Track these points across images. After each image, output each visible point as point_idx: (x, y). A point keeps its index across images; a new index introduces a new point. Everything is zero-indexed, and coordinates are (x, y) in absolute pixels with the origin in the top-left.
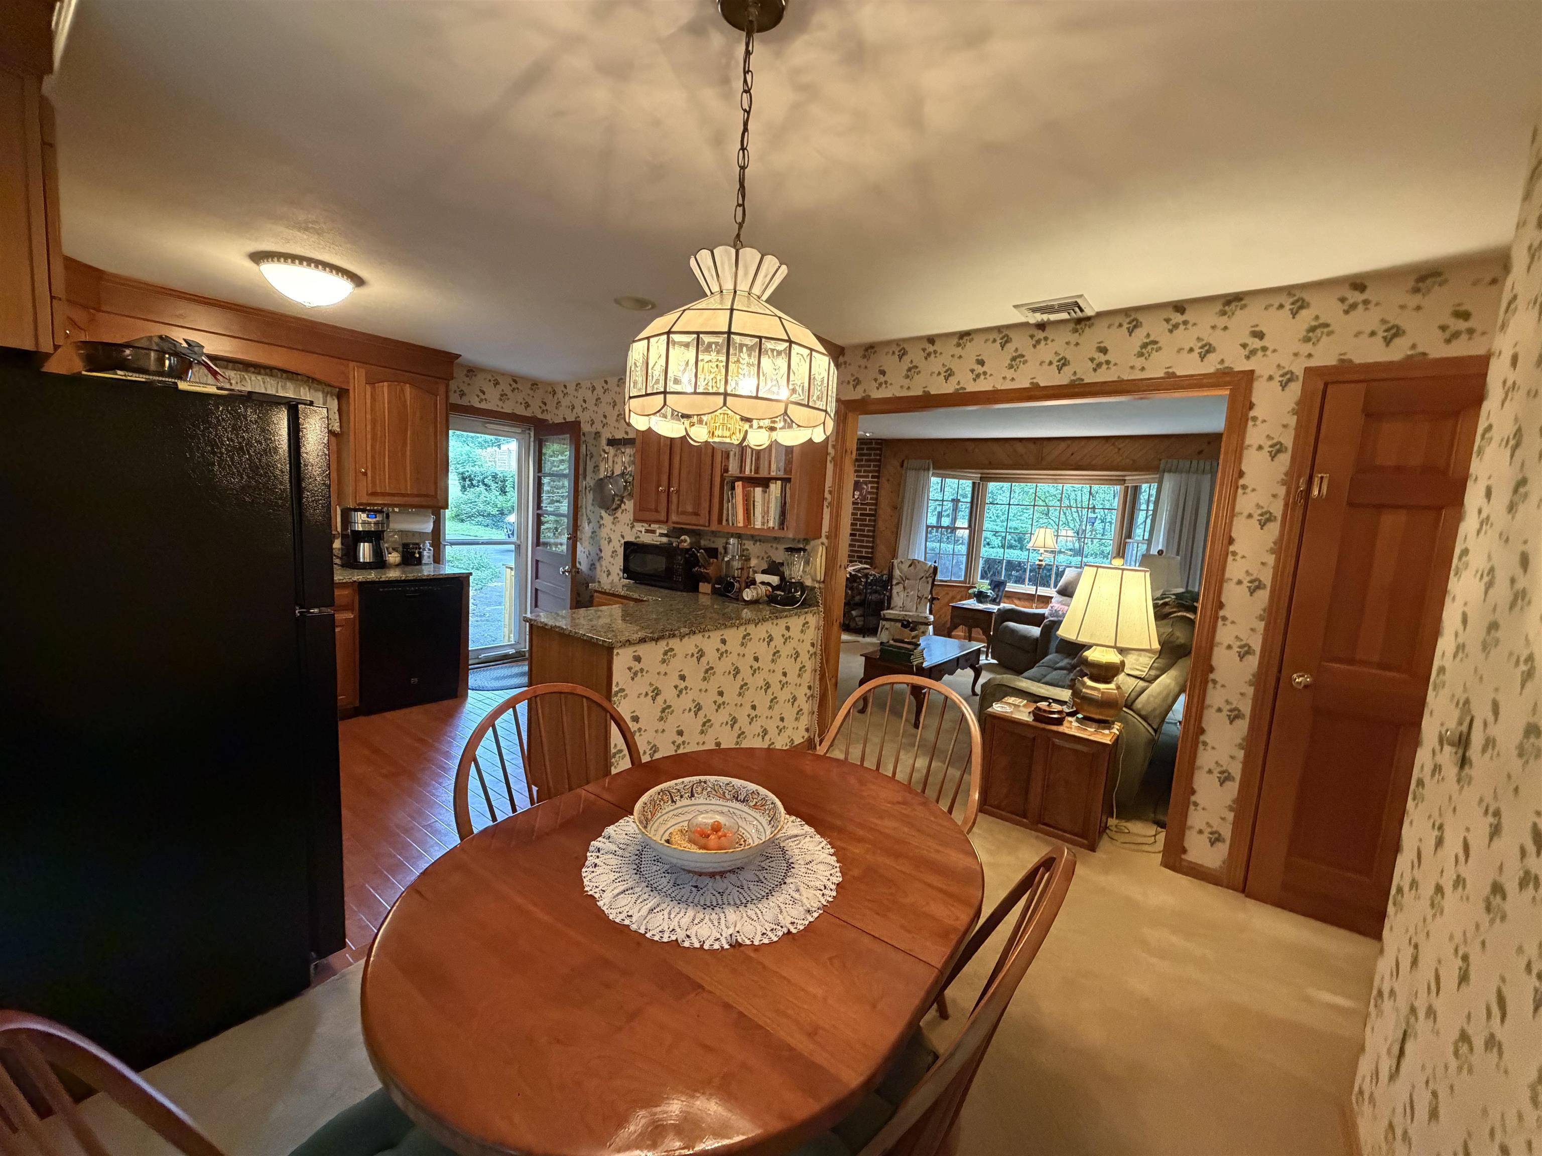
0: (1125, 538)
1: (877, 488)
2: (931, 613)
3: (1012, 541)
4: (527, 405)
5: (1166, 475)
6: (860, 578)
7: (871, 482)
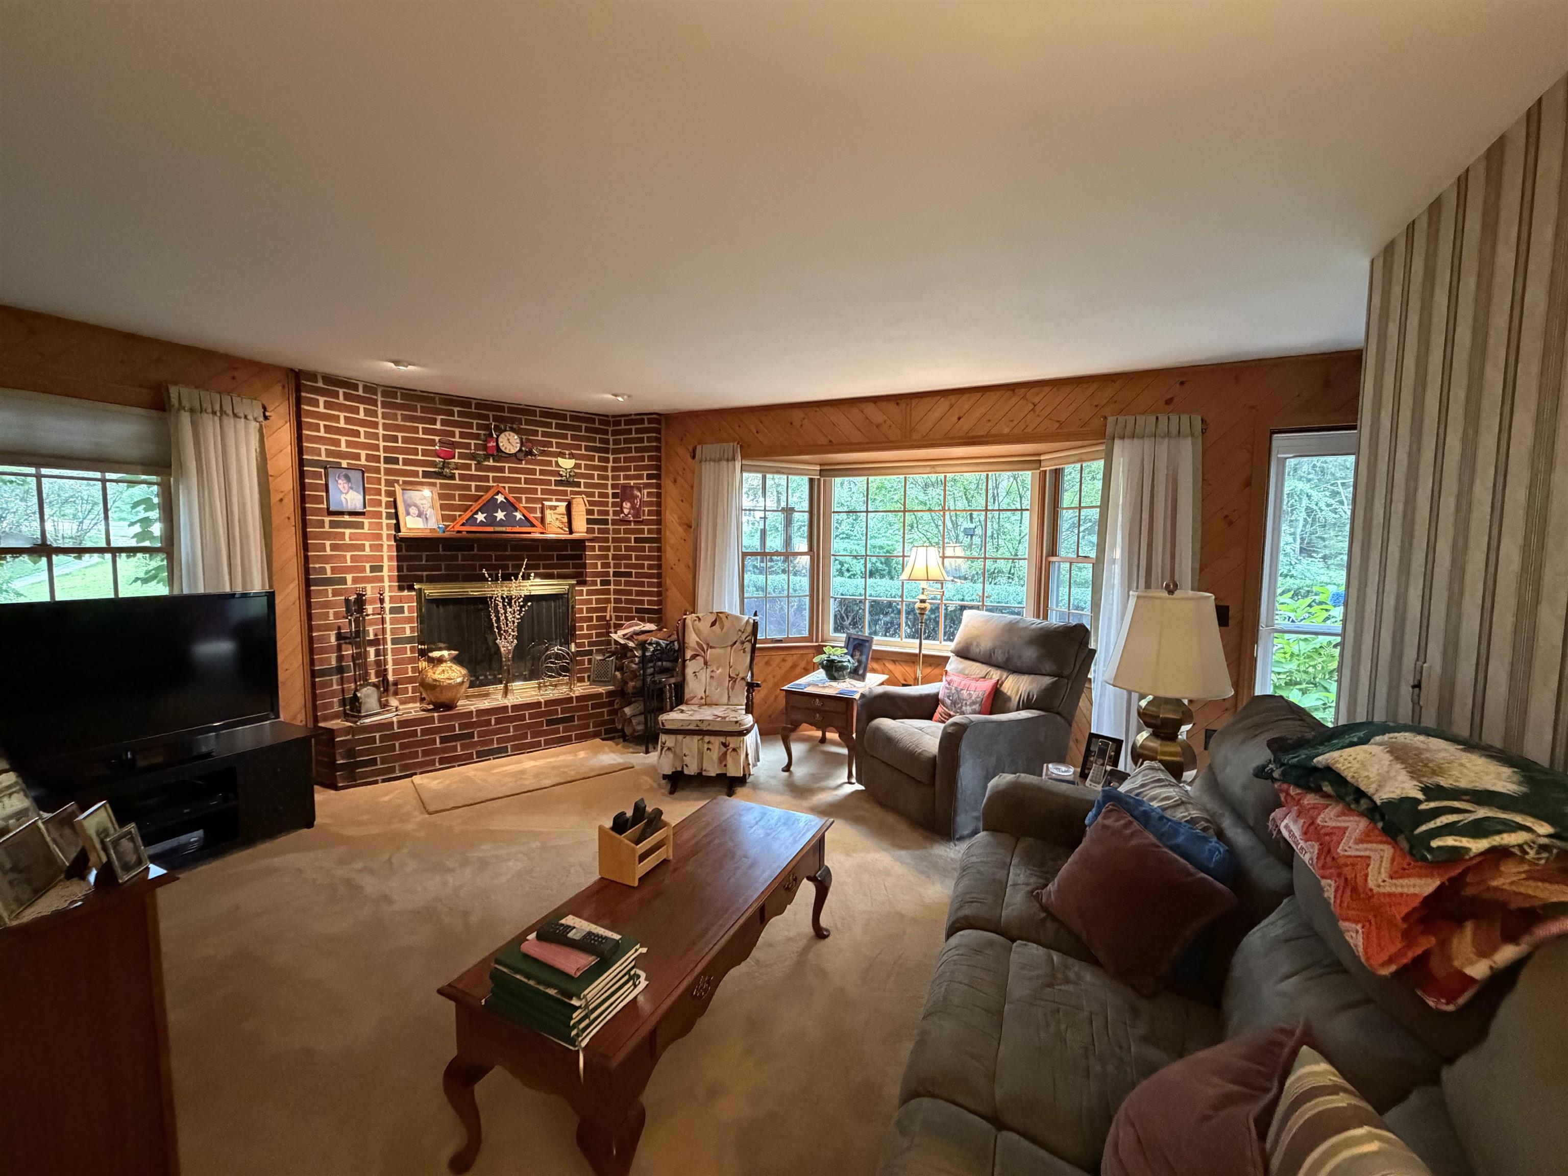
0: (1048, 556)
1: (659, 495)
2: (749, 710)
3: (878, 564)
5: (1118, 444)
6: (631, 650)
7: (647, 486)
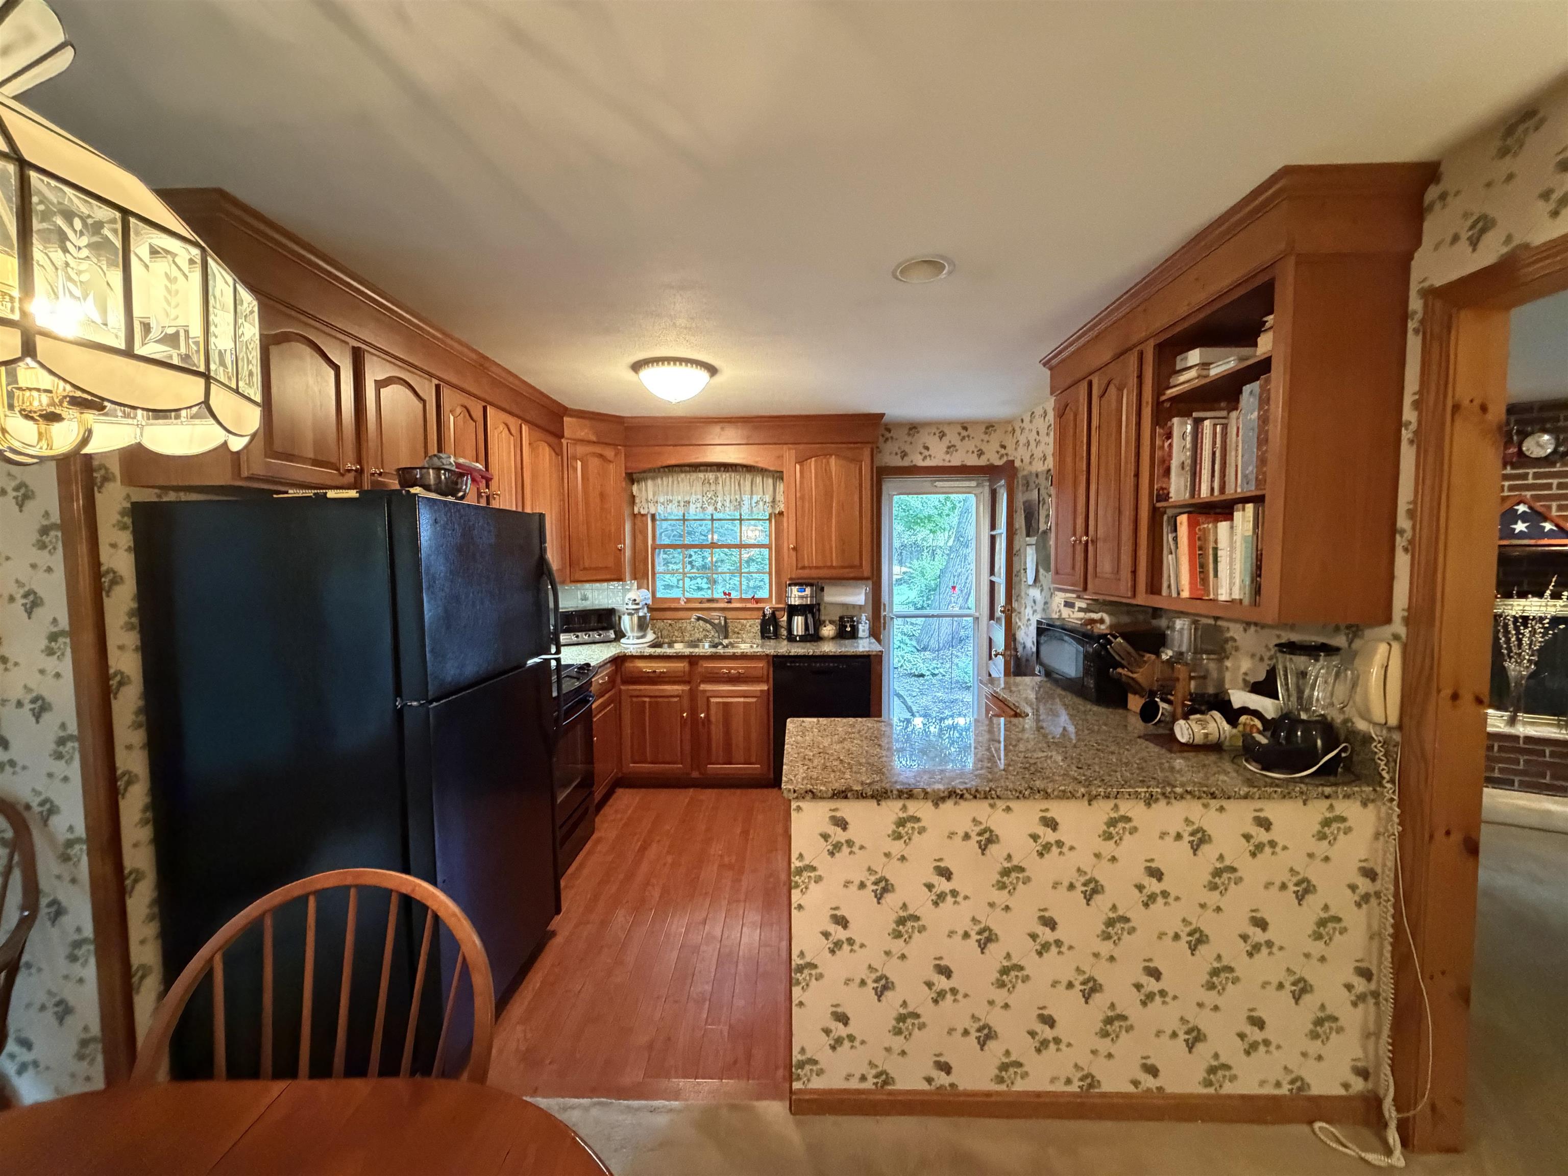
4: (981, 453)
